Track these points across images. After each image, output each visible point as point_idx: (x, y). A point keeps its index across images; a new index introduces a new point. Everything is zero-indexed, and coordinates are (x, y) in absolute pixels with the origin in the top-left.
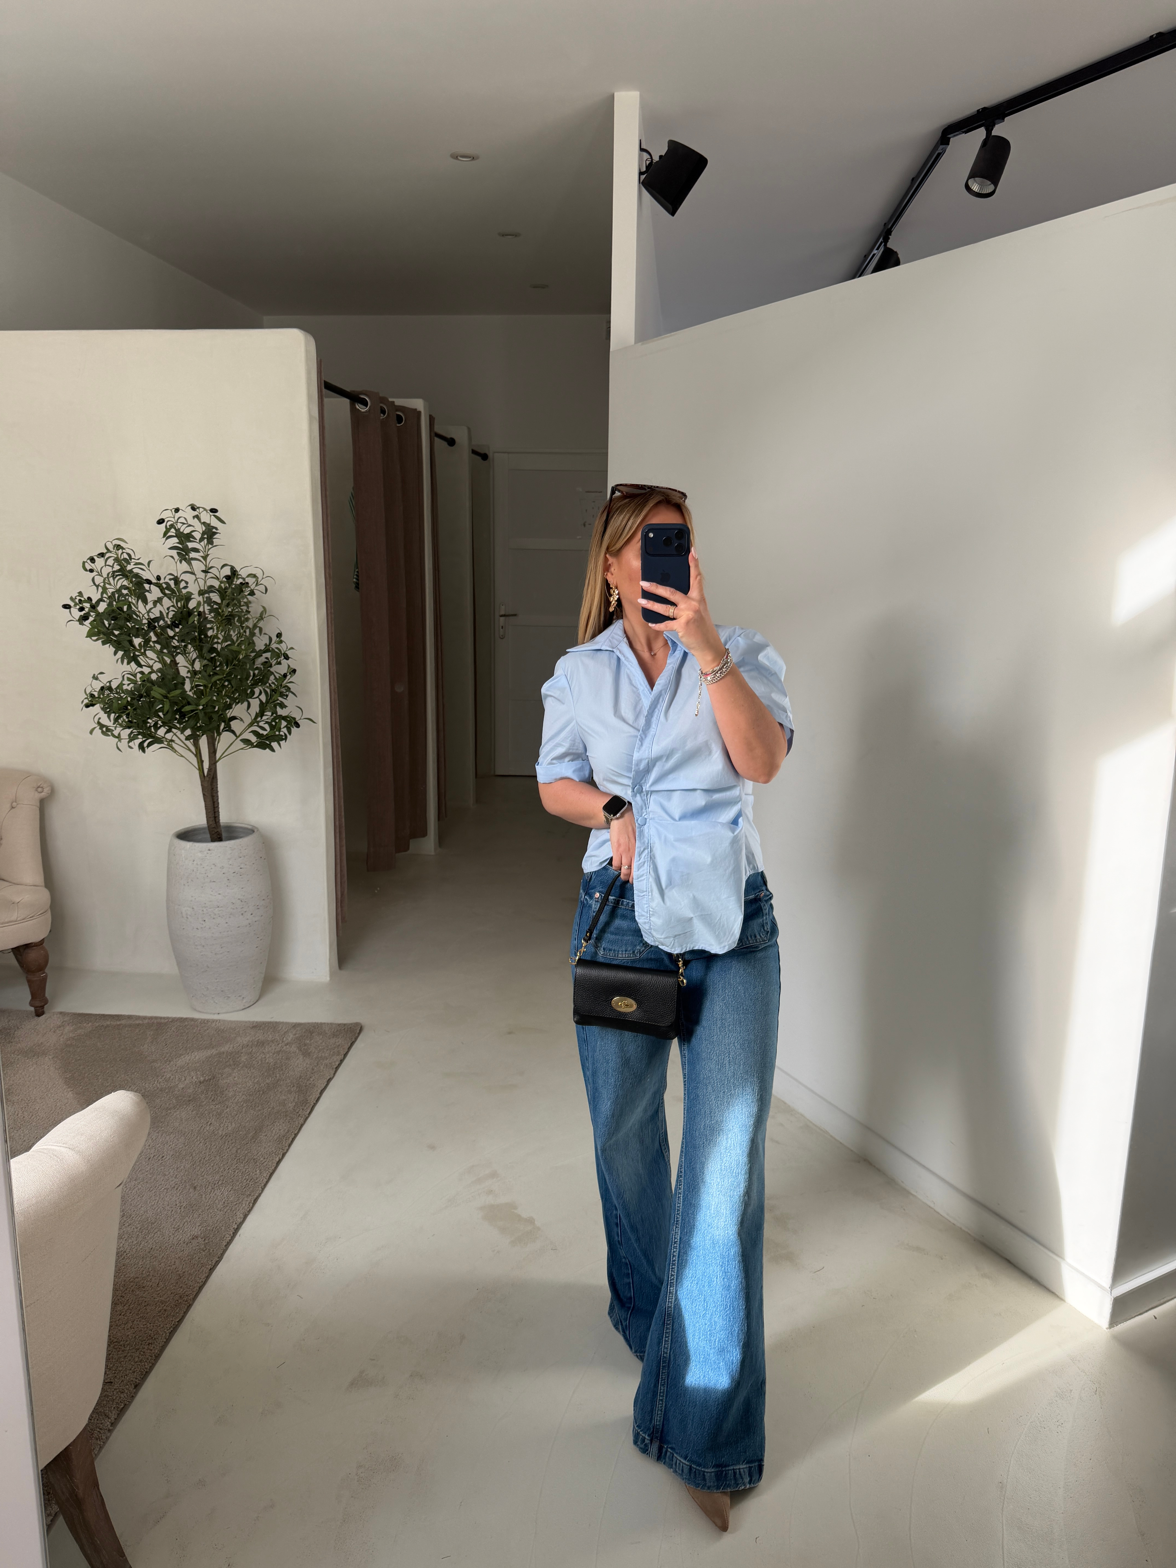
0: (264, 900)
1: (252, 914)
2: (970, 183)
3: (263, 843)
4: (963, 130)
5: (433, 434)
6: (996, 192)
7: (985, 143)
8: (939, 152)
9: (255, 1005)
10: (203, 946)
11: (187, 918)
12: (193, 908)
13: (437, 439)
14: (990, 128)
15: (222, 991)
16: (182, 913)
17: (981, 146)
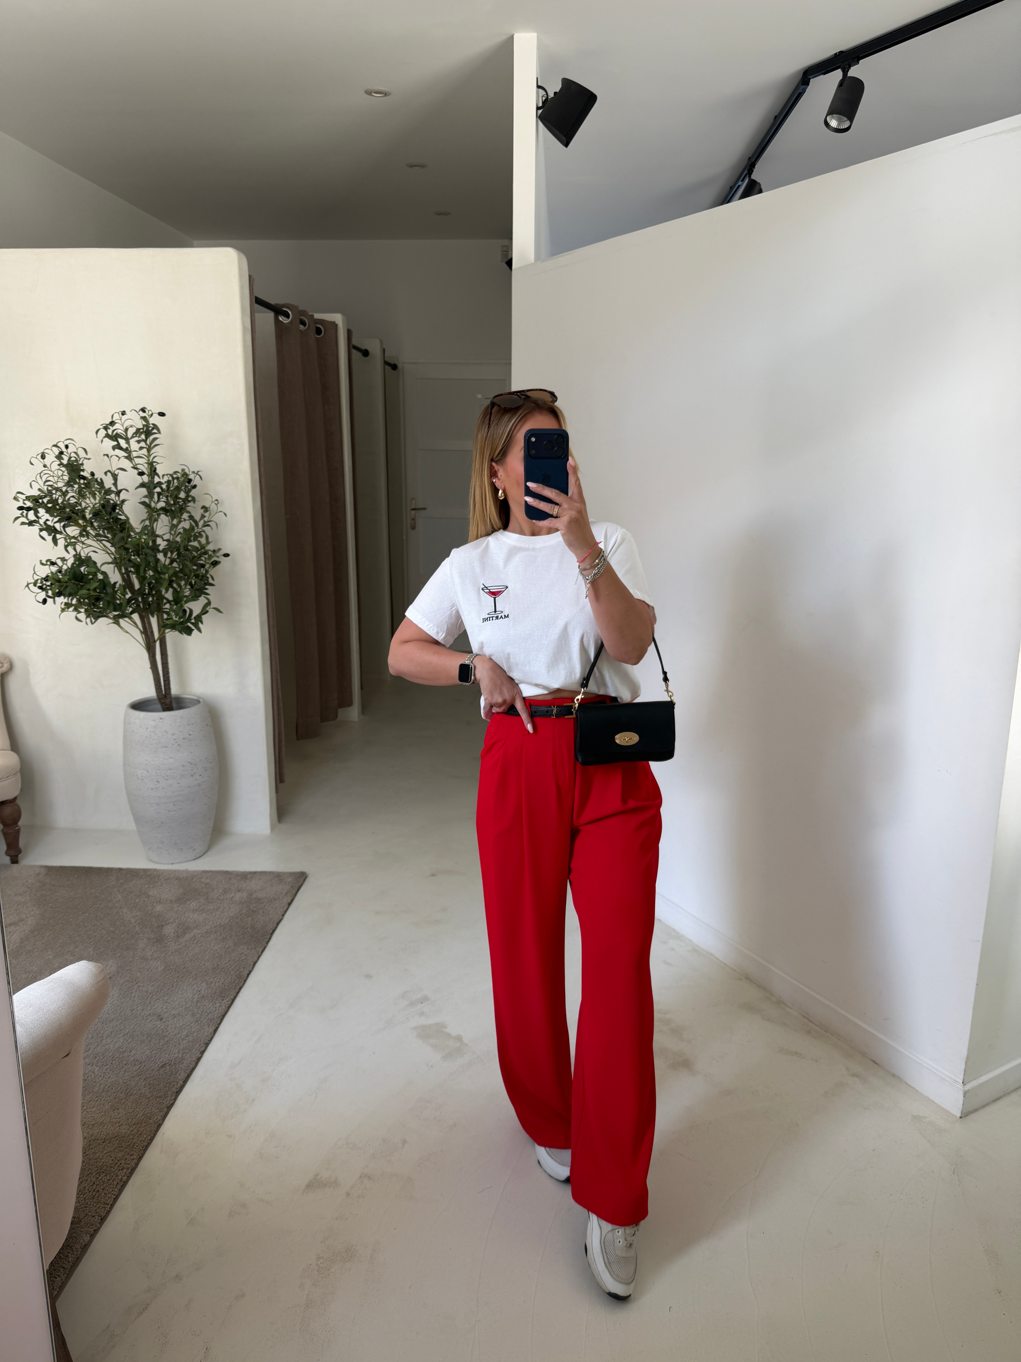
0: (211, 762)
1: (200, 775)
2: (828, 119)
3: (209, 712)
4: (822, 72)
5: (351, 346)
6: (852, 127)
7: (841, 84)
8: (800, 91)
9: (205, 855)
10: (158, 804)
11: (143, 779)
12: (148, 771)
13: (354, 351)
14: (846, 70)
15: (176, 844)
16: (137, 775)
17: (838, 86)
